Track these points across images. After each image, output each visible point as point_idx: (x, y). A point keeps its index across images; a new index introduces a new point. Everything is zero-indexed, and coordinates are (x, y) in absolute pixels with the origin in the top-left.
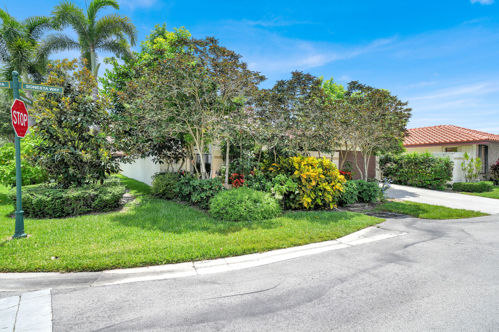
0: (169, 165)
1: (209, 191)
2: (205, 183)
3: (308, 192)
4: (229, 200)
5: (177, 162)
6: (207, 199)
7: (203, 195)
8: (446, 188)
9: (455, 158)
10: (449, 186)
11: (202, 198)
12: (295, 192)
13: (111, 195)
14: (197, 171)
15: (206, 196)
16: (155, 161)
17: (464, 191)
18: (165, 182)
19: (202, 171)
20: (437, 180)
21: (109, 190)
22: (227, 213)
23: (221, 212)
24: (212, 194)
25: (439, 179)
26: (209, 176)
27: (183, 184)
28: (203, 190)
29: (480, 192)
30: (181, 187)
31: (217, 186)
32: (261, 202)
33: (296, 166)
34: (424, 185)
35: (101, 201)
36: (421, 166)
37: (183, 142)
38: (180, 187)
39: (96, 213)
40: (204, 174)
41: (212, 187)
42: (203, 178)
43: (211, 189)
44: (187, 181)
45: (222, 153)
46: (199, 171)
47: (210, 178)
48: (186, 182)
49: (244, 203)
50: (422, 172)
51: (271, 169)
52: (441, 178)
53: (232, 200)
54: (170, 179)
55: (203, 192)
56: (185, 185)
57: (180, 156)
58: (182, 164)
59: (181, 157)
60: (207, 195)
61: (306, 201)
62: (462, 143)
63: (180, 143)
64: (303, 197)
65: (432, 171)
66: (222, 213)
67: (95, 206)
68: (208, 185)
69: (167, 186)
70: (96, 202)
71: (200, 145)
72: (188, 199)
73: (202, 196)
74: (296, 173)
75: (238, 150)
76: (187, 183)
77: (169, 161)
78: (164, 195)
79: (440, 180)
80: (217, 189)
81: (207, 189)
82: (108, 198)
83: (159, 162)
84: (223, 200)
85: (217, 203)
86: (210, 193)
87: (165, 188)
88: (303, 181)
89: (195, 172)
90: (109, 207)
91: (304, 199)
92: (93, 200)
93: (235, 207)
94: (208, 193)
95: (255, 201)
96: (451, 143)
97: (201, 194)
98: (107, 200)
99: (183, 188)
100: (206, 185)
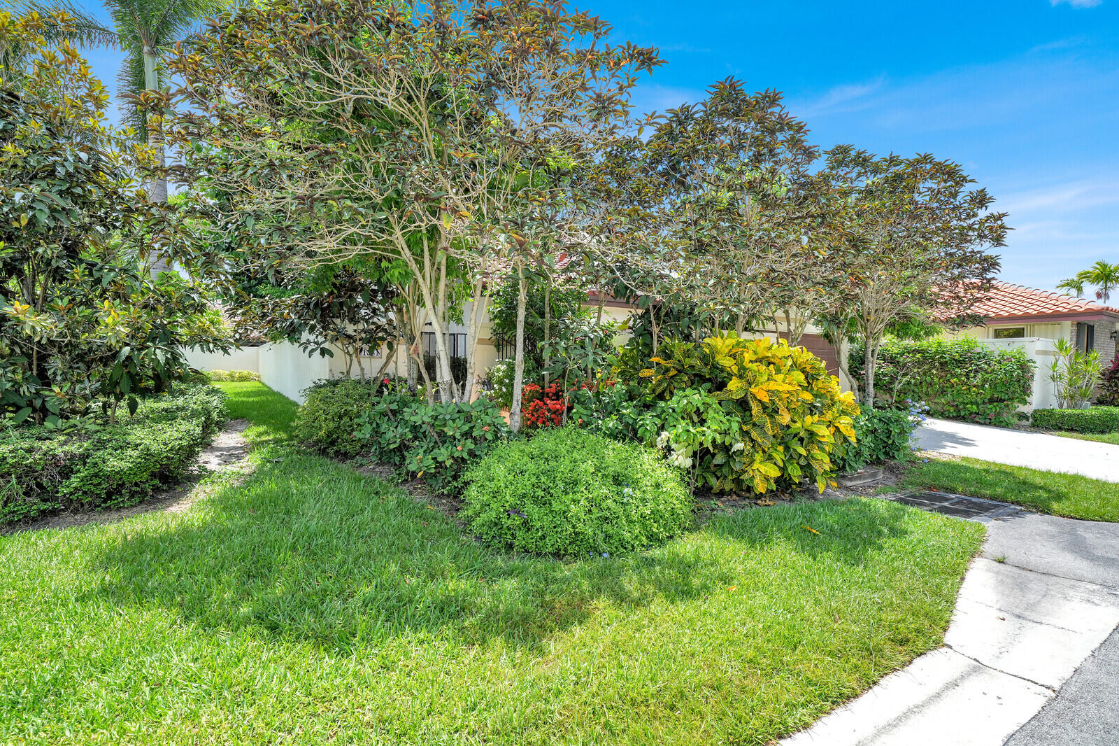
0: (351, 360)
1: (463, 441)
2: (448, 417)
3: (767, 444)
4: (534, 480)
5: (371, 352)
6: (455, 467)
7: (443, 454)
8: (1015, 421)
9: (1038, 352)
10: (1022, 416)
11: (440, 465)
12: (731, 445)
13: (136, 453)
14: (426, 376)
15: (453, 457)
16: (310, 348)
17: (1060, 429)
18: (334, 409)
19: (442, 377)
20: (995, 404)
21: (131, 438)
22: (527, 526)
23: (507, 522)
24: (472, 454)
25: (1002, 401)
26: (463, 393)
27: (383, 414)
28: (443, 438)
29: (1103, 432)
30: (377, 424)
31: (489, 425)
32: (636, 482)
33: (727, 363)
34: (962, 413)
35: (96, 475)
36: (957, 369)
37: (389, 295)
38: (374, 425)
39: (78, 517)
40: (447, 387)
41: (472, 428)
42: (444, 397)
43: (468, 435)
44: (394, 406)
45: (495, 331)
46: (433, 379)
47: (466, 398)
48: (391, 410)
49: (583, 489)
50: (957, 384)
51: (645, 373)
52: (1007, 397)
53: (543, 479)
54: (349, 400)
55: (444, 442)
56: (389, 419)
57: (380, 334)
58: (389, 357)
59: (383, 339)
60: (456, 455)
61: (763, 472)
62: (1041, 317)
63: (380, 297)
64: (752, 461)
65: (985, 381)
66: (509, 528)
67: (71, 494)
68: (459, 423)
69: (340, 417)
70: (75, 481)
71: (435, 300)
72: (397, 459)
73: (440, 459)
74: (734, 385)
75: (540, 320)
76: (394, 412)
77: (351, 349)
78: (332, 443)
79: (1006, 403)
80: (489, 437)
81: (458, 436)
82: (124, 465)
83: (319, 351)
84: (511, 477)
85: (491, 486)
86: (466, 450)
87: (332, 425)
88: (755, 409)
89: (420, 379)
90: (132, 495)
91: (756, 466)
92: (66, 473)
93: (556, 506)
94: (461, 450)
95: (618, 481)
96: (1012, 318)
97: (436, 451)
98: (118, 473)
99: (384, 427)
100: (454, 421)
